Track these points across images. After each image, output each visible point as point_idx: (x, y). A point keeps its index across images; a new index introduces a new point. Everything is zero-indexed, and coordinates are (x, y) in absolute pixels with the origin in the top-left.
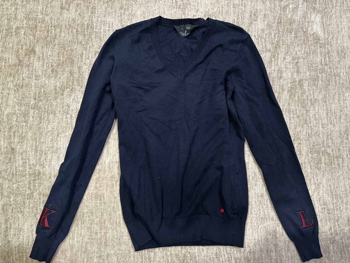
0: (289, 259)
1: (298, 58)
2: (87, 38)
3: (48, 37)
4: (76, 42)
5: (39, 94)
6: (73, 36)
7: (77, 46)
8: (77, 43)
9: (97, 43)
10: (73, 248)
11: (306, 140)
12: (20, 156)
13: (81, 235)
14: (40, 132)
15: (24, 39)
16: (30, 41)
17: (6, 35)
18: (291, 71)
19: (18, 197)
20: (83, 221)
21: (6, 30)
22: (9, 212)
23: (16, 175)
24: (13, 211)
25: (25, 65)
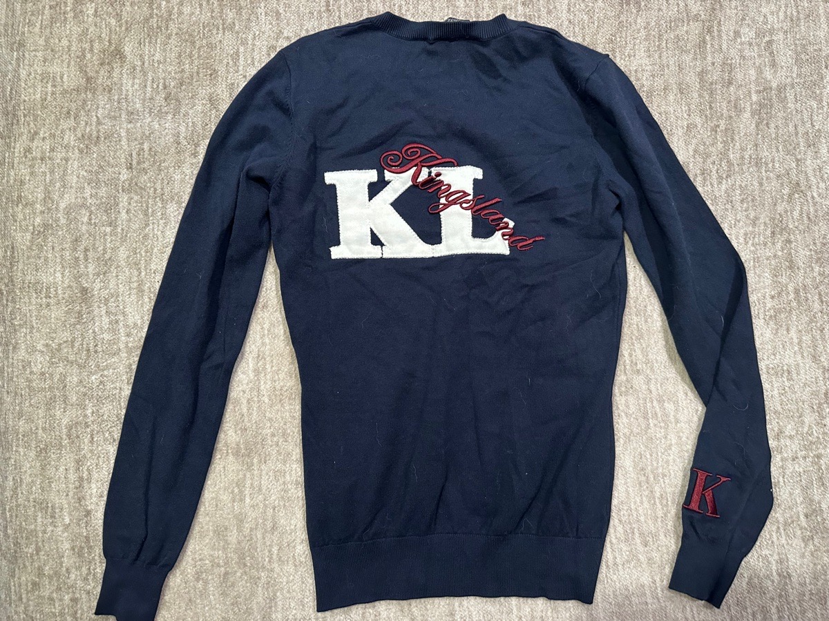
0: (778, 528)
1: (772, 32)
2: (245, 17)
3: (152, 17)
4: (221, 27)
5: (139, 155)
6: (213, 11)
7: (224, 34)
8: (224, 29)
9: (270, 26)
10: (242, 521)
11: (804, 232)
12: (102, 305)
13: (260, 490)
14: (146, 246)
15: (96, 25)
16: (110, 31)
17: (53, 21)
18: (754, 64)
19: (103, 404)
20: (263, 456)
21: (51, 8)
22: (84, 443)
23: (96, 352)
24: (92, 439)
25: (100, 88)
